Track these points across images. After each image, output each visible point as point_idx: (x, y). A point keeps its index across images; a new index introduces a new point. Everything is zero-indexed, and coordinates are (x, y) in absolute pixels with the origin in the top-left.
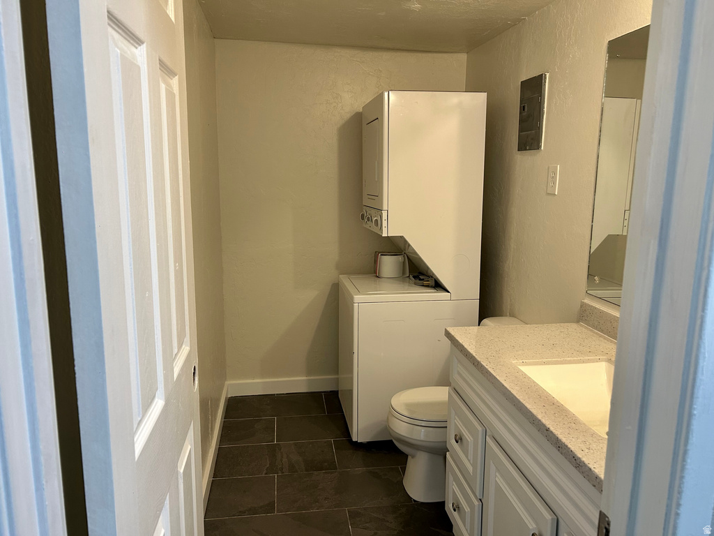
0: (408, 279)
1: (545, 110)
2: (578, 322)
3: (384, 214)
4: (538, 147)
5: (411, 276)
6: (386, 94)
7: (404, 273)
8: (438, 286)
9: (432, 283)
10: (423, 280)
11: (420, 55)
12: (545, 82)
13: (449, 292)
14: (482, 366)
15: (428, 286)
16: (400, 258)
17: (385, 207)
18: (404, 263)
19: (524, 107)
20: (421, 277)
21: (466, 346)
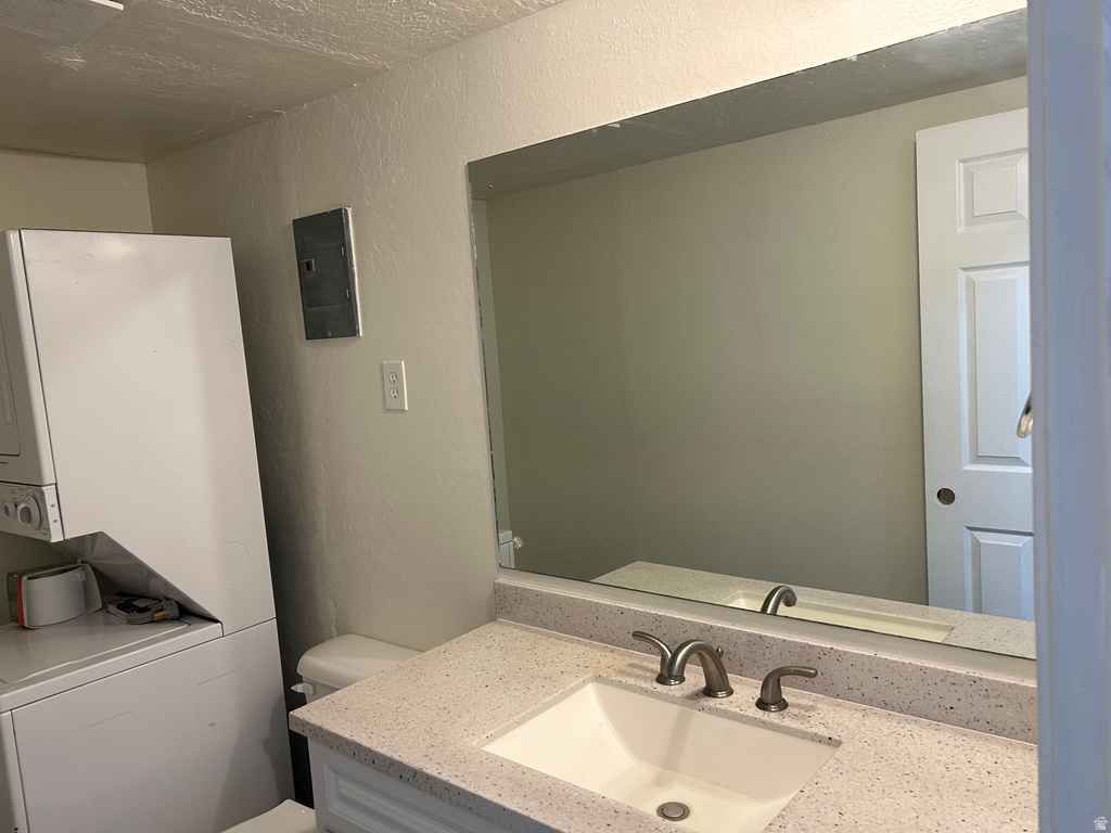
0: (101, 614)
1: (355, 268)
2: (492, 619)
3: (49, 493)
4: (354, 332)
5: (112, 608)
6: (13, 237)
7: (87, 602)
8: (187, 613)
9: (173, 611)
10: (146, 609)
11: (45, 160)
12: (348, 222)
13: (217, 621)
14: (428, 777)
15: (163, 620)
16: (77, 575)
17: (48, 477)
18: (85, 584)
19: (309, 266)
20: (140, 604)
21: (366, 743)
